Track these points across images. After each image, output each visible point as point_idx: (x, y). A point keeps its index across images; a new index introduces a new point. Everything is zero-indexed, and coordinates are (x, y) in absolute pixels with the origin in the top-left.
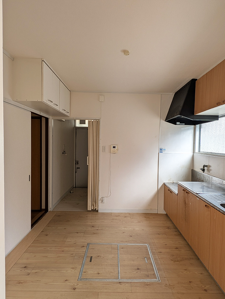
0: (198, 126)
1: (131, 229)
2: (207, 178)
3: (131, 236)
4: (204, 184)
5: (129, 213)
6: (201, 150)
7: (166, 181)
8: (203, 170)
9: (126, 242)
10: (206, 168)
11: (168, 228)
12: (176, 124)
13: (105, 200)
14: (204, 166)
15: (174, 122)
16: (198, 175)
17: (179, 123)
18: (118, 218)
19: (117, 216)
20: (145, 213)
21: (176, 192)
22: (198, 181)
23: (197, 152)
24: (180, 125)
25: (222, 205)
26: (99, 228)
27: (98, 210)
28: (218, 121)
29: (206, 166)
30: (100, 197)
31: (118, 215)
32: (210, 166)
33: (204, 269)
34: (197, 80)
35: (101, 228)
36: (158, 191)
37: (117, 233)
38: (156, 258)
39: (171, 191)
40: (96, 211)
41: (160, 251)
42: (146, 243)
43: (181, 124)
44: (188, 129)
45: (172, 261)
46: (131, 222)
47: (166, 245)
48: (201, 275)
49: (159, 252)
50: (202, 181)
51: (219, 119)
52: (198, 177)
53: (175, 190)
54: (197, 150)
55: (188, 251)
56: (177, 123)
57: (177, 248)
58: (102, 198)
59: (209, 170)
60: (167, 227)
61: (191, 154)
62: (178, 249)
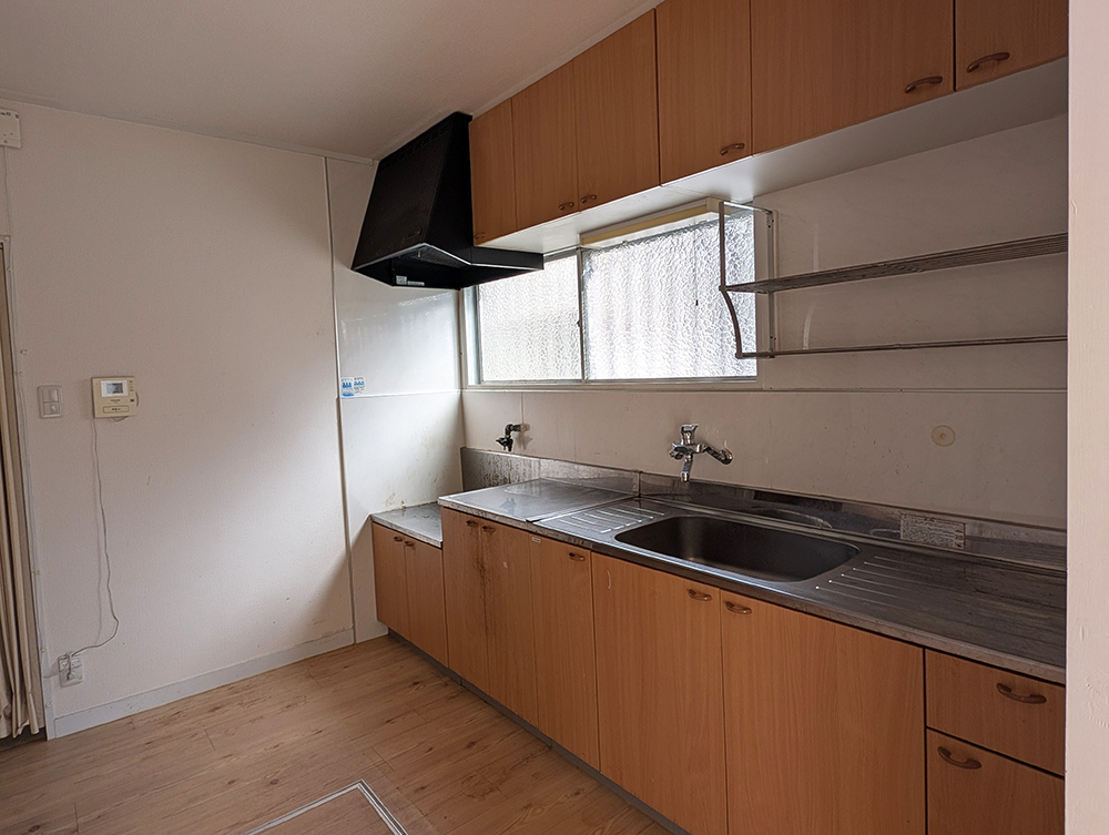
0: (468, 291)
1: (262, 750)
2: (522, 468)
3: (274, 782)
4: (514, 490)
5: (230, 687)
6: (486, 377)
7: (377, 509)
8: (507, 443)
9: (258, 817)
10: (513, 435)
11: (415, 684)
12: (394, 284)
13: (84, 665)
14: (509, 429)
15: (386, 274)
16: (486, 465)
17: (406, 278)
18: (174, 728)
19: (166, 722)
20: (305, 660)
21: (437, 538)
22: (490, 486)
23: (473, 383)
24: (407, 286)
25: (619, 538)
26: (81, 820)
27: (43, 730)
28: (541, 271)
29: (516, 428)
30: (48, 660)
31: (173, 715)
32: (527, 427)
33: (578, 771)
34: (470, 118)
35: (95, 814)
36: (351, 554)
37: (197, 798)
38: (414, 819)
39: (407, 539)
40: (33, 738)
41: (418, 786)
42: (352, 780)
43: (413, 283)
44: (437, 304)
45: (475, 800)
46: (253, 721)
47: (431, 749)
48: (579, 796)
49: (416, 791)
50: (505, 483)
51: (546, 265)
52: (490, 470)
53: (430, 532)
54: (472, 379)
55: (508, 735)
56: (399, 279)
57: (473, 743)
58: (67, 657)
59: (523, 441)
60: (411, 683)
61: (454, 393)
62: (475, 747)
